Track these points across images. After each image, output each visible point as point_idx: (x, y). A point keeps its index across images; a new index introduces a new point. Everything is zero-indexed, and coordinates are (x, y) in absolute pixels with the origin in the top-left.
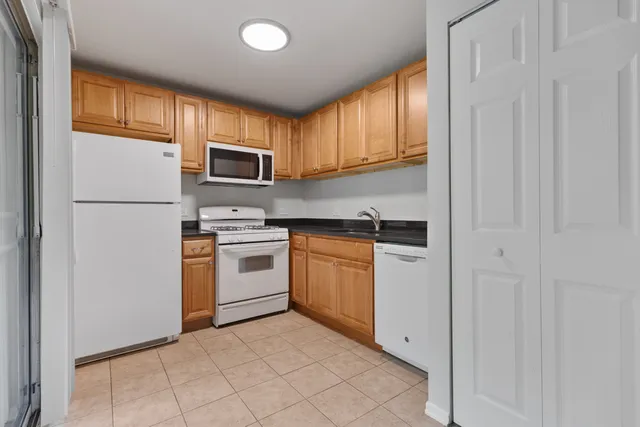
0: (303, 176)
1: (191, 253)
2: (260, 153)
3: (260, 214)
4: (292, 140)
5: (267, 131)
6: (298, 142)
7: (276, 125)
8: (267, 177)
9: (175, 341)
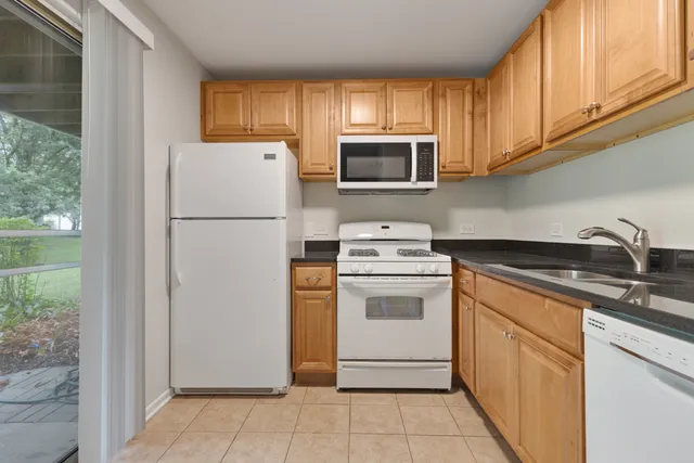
0: (491, 169)
1: (305, 284)
2: (413, 141)
3: (425, 233)
4: (473, 114)
5: (428, 107)
6: (485, 115)
7: (444, 96)
8: (425, 175)
9: (281, 395)
